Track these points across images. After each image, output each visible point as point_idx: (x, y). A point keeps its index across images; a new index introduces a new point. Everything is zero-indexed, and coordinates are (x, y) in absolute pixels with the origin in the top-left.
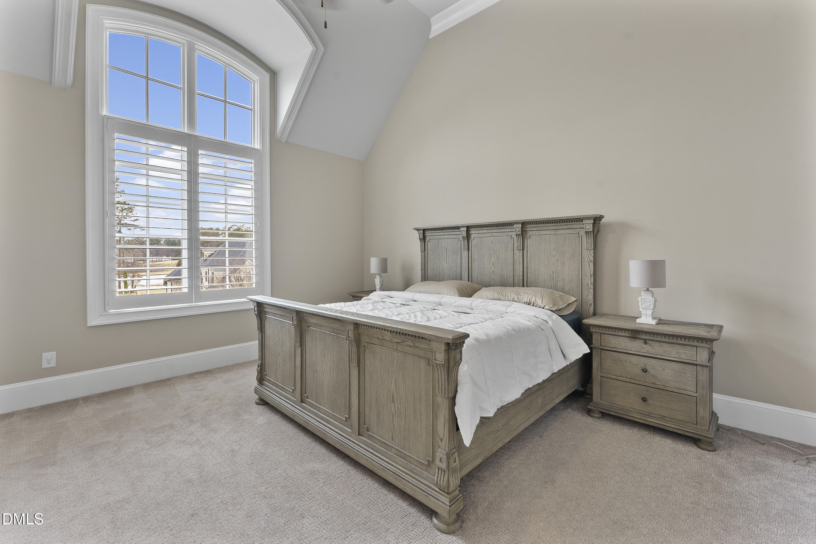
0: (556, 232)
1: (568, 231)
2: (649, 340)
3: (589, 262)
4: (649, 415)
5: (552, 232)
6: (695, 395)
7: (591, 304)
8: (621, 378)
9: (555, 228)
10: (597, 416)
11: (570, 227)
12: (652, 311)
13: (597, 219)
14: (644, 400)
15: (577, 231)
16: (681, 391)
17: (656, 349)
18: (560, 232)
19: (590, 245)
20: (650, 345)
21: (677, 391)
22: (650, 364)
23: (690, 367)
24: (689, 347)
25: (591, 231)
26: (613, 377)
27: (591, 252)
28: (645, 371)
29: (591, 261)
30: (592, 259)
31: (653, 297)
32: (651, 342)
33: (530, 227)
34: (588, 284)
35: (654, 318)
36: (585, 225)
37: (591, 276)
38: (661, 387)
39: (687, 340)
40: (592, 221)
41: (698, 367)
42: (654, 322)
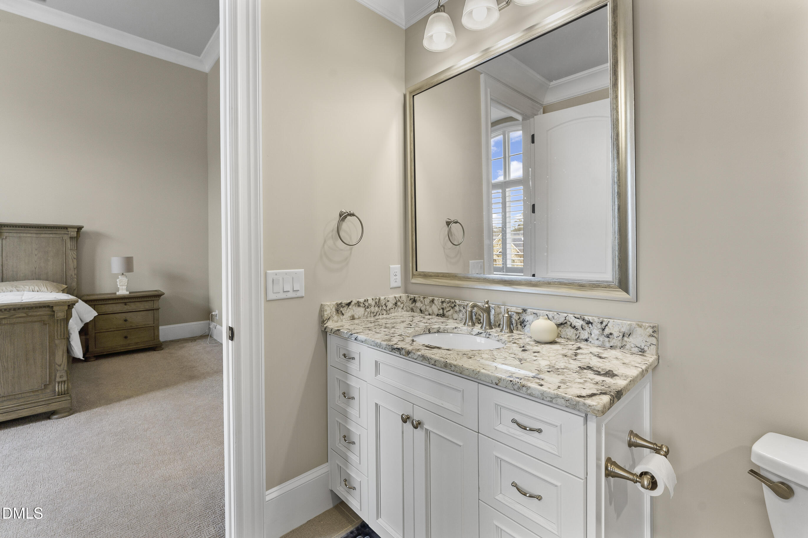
0: (39, 236)
1: (51, 235)
2: (128, 302)
3: (73, 259)
4: (129, 345)
5: (35, 235)
6: (153, 325)
7: (75, 289)
8: (110, 330)
9: (38, 232)
10: (93, 359)
11: (54, 232)
12: (126, 286)
13: (79, 229)
14: (126, 337)
15: (61, 236)
16: (147, 326)
17: (132, 306)
18: (42, 236)
19: (74, 247)
20: (129, 305)
21: (144, 326)
22: (128, 316)
23: (150, 312)
24: (150, 301)
25: (75, 237)
26: (104, 331)
27: (74, 252)
28: (126, 320)
29: (74, 258)
30: (75, 257)
31: (126, 278)
32: (129, 303)
33: (5, 229)
34: (72, 275)
35: (127, 291)
36: (70, 232)
37: (74, 269)
38: (135, 327)
39: (147, 298)
40: (76, 230)
41: (154, 310)
42: (128, 293)
